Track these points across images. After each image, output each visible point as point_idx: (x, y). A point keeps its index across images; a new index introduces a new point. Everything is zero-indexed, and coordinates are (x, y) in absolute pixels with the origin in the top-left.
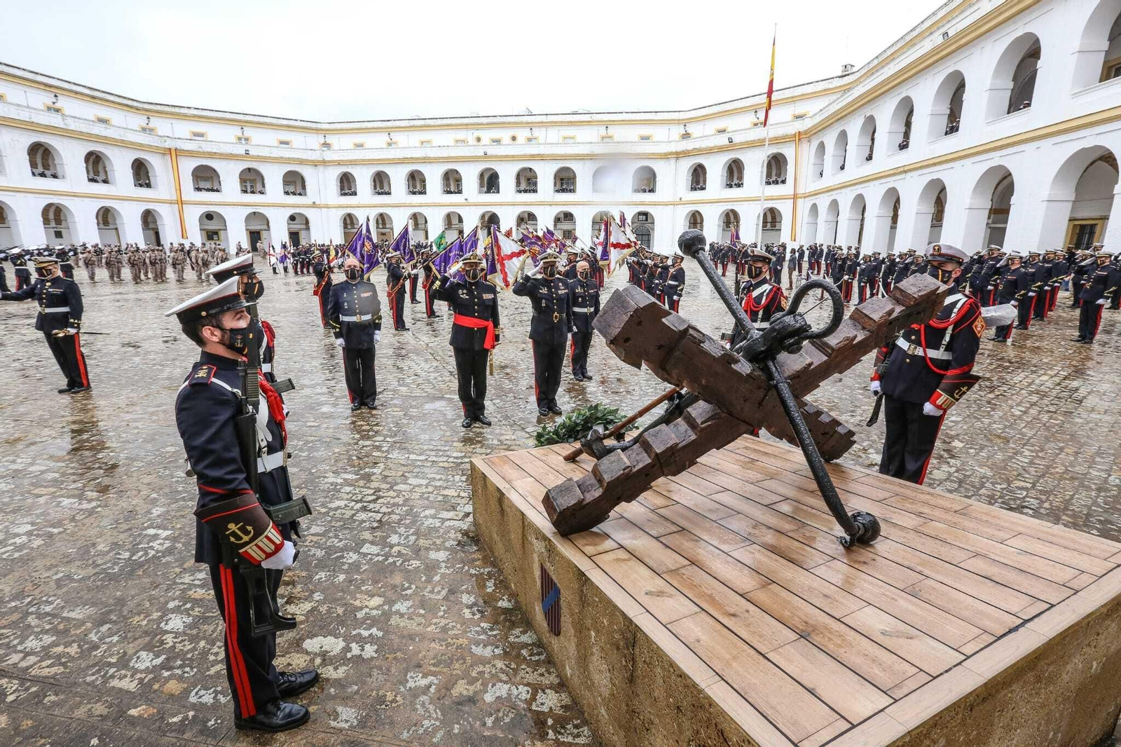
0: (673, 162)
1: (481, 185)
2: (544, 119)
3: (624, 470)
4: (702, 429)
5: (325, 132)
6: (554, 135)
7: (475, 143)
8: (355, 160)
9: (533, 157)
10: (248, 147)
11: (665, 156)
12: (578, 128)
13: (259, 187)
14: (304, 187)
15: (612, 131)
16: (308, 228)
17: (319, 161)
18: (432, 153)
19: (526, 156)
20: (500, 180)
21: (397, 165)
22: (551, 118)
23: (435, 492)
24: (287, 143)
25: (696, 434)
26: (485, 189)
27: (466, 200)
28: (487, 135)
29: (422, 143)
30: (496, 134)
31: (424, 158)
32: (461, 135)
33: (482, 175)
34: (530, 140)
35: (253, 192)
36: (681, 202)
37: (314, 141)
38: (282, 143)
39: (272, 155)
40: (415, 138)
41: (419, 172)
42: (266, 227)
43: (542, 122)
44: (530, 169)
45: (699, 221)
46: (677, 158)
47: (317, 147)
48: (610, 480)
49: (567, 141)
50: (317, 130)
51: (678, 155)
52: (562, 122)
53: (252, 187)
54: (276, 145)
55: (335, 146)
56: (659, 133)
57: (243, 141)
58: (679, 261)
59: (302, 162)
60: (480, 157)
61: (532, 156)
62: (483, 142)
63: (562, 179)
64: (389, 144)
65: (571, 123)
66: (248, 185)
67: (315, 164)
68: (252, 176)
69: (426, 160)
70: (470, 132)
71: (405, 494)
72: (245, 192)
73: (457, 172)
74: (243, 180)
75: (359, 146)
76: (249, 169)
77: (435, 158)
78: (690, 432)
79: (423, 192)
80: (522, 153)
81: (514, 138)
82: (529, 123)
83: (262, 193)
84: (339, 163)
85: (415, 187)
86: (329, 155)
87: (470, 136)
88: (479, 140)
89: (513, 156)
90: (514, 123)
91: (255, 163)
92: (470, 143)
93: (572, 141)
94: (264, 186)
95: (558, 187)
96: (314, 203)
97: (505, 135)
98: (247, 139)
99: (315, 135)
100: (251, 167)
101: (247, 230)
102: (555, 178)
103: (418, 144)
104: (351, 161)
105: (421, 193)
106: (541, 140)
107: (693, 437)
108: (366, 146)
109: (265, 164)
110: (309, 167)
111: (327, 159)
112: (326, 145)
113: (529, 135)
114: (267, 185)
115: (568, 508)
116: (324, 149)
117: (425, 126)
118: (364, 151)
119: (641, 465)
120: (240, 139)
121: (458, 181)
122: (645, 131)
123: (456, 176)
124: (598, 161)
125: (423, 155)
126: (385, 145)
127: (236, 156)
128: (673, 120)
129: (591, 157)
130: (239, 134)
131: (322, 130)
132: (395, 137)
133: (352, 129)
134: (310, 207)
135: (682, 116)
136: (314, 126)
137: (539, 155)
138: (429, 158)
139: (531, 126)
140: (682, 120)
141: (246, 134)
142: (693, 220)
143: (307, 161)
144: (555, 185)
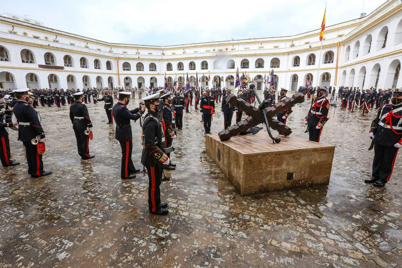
0: (286, 56)
2: (238, 42)
5: (163, 49)
6: (241, 47)
7: (213, 51)
8: (172, 59)
10: (139, 56)
11: (284, 54)
12: (251, 44)
13: (142, 69)
14: (156, 68)
15: (263, 45)
16: (156, 82)
17: (161, 59)
18: (198, 55)
21: (186, 60)
22: (240, 41)
24: (151, 54)
27: (209, 71)
28: (217, 49)
29: (195, 52)
30: (220, 48)
31: (195, 57)
32: (208, 49)
34: (232, 49)
35: (140, 70)
36: (289, 71)
37: (160, 53)
38: (149, 54)
39: (146, 58)
40: (192, 50)
41: (193, 62)
42: (143, 82)
43: (237, 43)
44: (233, 60)
45: (296, 78)
46: (288, 54)
47: (160, 55)
51: (289, 53)
52: (244, 43)
53: (140, 68)
55: (166, 54)
56: (281, 45)
57: (138, 54)
59: (155, 60)
60: (214, 56)
61: (233, 55)
62: (216, 51)
63: (244, 63)
64: (184, 53)
65: (248, 43)
66: (139, 68)
67: (159, 60)
68: (140, 65)
69: (196, 58)
72: (138, 70)
73: (206, 62)
74: (137, 67)
75: (174, 54)
76: (139, 63)
77: (199, 57)
79: (194, 69)
80: (230, 54)
81: (227, 49)
82: (232, 44)
83: (143, 70)
84: (167, 60)
85: (192, 67)
86: (164, 57)
87: (211, 49)
90: (227, 44)
91: (141, 61)
92: (211, 51)
93: (247, 49)
94: (143, 68)
95: (242, 66)
96: (159, 73)
97: (224, 48)
98: (139, 53)
99: (160, 51)
101: (138, 83)
102: (241, 63)
103: (193, 53)
104: (171, 59)
105: (193, 69)
106: (237, 50)
108: (176, 54)
109: (144, 61)
110: (157, 62)
111: (163, 59)
112: (163, 54)
114: (144, 68)
117: (196, 46)
118: (175, 56)
120: (137, 53)
121: (207, 65)
122: (276, 44)
123: (206, 63)
124: (257, 56)
125: (195, 56)
126: (182, 53)
127: (136, 59)
128: (288, 40)
129: (255, 55)
130: (137, 51)
131: (162, 49)
132: (186, 50)
133: (172, 48)
134: (157, 75)
135: (291, 38)
136: (159, 48)
137: (236, 55)
138: (197, 57)
139: (233, 45)
140: (291, 39)
141: (139, 52)
142: (294, 78)
143: (157, 59)
144: (241, 66)
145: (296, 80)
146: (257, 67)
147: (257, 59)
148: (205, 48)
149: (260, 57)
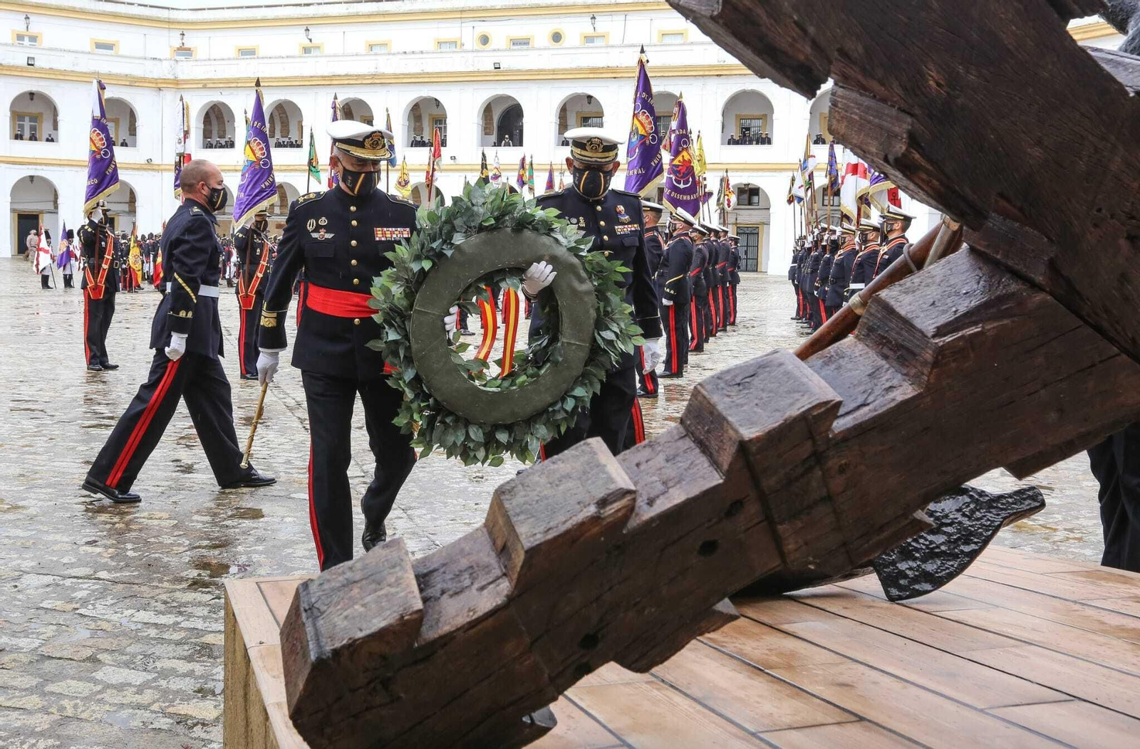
1: (486, 130)
3: (603, 503)
4: (940, 351)
5: (183, 27)
6: (641, 28)
7: (478, 46)
8: (237, 80)
9: (595, 73)
10: (32, 53)
13: (46, 129)
14: (133, 131)
16: (133, 211)
17: (165, 81)
18: (389, 66)
19: (579, 70)
20: (525, 120)
21: (316, 90)
23: (155, 707)
24: (109, 47)
25: (914, 380)
26: (493, 138)
27: (453, 158)
28: (501, 32)
29: (371, 47)
30: (518, 28)
31: (373, 76)
32: (450, 31)
33: (488, 110)
34: (589, 39)
35: (33, 138)
37: (162, 43)
38: (99, 46)
39: (77, 69)
40: (358, 37)
41: (361, 104)
42: (50, 206)
43: (617, 4)
44: (590, 97)
47: (166, 53)
48: (540, 538)
49: (667, 40)
50: (169, 22)
52: (658, 3)
53: (33, 128)
54: (88, 49)
55: (201, 53)
57: (26, 42)
59: (134, 82)
60: (486, 73)
61: (594, 70)
62: (493, 44)
64: (307, 50)
66: (27, 124)
67: (158, 85)
68: (33, 108)
69: (377, 80)
70: (467, 27)
71: (65, 702)
72: (18, 137)
73: (437, 103)
74: (17, 115)
75: (248, 53)
76: (32, 94)
77: (396, 76)
78: (891, 375)
80: (574, 65)
81: (557, 37)
82: (588, 6)
83: (50, 140)
84: (205, 85)
86: (187, 70)
87: (468, 33)
88: (485, 40)
89: (554, 72)
90: (561, 6)
91: (43, 83)
92: (468, 46)
93: (675, 40)
94: (56, 127)
96: (149, 161)
97: (539, 30)
98: (33, 39)
99: (165, 32)
100: (34, 89)
101: (13, 210)
103: (362, 49)
104: (228, 81)
106: (615, 39)
107: (905, 391)
108: (260, 53)
109: (62, 84)
110: (147, 92)
111: (181, 77)
112: (184, 51)
113: (589, 30)
114: (61, 125)
115: (353, 647)
116: (178, 58)
117: (378, 14)
118: (256, 61)
119: (677, 496)
120: (20, 37)
121: (440, 121)
123: (435, 112)
125: (372, 71)
126: (297, 51)
127: (10, 68)
129: (718, 72)
130: (21, 28)
131: (179, 23)
132: (318, 35)
133: (235, 21)
134: (139, 168)
136: (164, 14)
137: (608, 69)
138: (383, 75)
139: (593, 12)
141: (34, 29)
143: (143, 80)
146: (732, 142)
148: (434, 25)
149: (750, 85)
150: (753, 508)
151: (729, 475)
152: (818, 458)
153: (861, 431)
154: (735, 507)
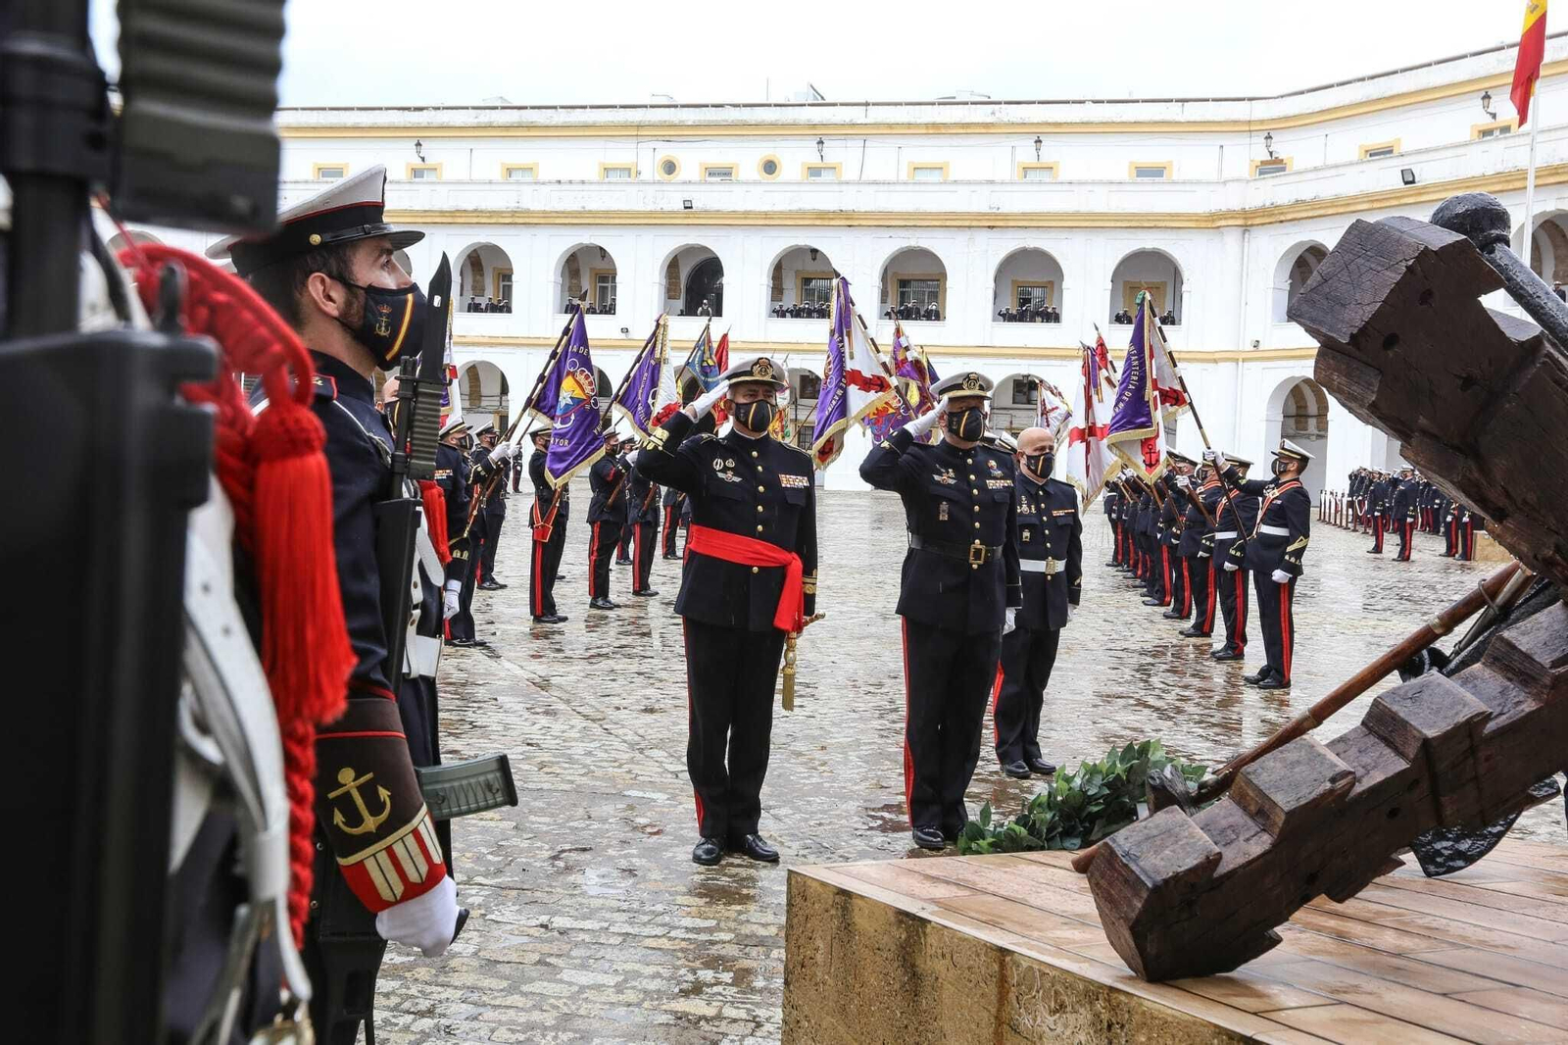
0: (1232, 239)
1: (671, 292)
2: (857, 115)
3: (1333, 780)
6: (885, 159)
7: (660, 175)
9: (824, 219)
11: (1212, 222)
12: (956, 141)
15: (1052, 150)
18: (535, 200)
19: (802, 214)
20: (726, 280)
22: (877, 115)
26: (680, 304)
27: (625, 331)
28: (692, 158)
29: (510, 171)
30: (718, 153)
31: (514, 213)
32: (621, 153)
33: (673, 266)
34: (815, 171)
36: (1257, 352)
40: (491, 158)
41: (496, 251)
43: (853, 125)
44: (814, 251)
45: (1313, 409)
46: (1246, 228)
48: (1294, 805)
49: (921, 176)
51: (1248, 221)
52: (909, 125)
56: (1190, 159)
58: (1293, 466)
60: (672, 214)
61: (822, 215)
62: (682, 174)
63: (904, 283)
64: (417, 173)
65: (936, 129)
69: (520, 219)
70: (646, 148)
73: (603, 253)
77: (545, 214)
78: (1515, 693)
79: (502, 306)
80: (794, 207)
81: (770, 167)
82: (814, 126)
85: (479, 290)
87: (647, 158)
88: (670, 167)
89: (766, 215)
90: (774, 125)
92: (646, 176)
93: (935, 177)
95: (892, 304)
97: (746, 157)
102: (884, 279)
103: (497, 174)
105: (494, 308)
106: (850, 173)
107: (1529, 706)
113: (814, 159)
115: (1175, 878)
117: (519, 127)
119: (1377, 777)
121: (606, 278)
122: (1151, 151)
123: (600, 265)
124: (1010, 234)
125: (513, 205)
126: (403, 173)
128: (1235, 122)
129: (993, 223)
132: (435, 152)
133: (314, 128)
135: (1260, 111)
137: (841, 214)
138: (528, 212)
139: (820, 135)
140: (1262, 122)
142: (1293, 410)
144: (883, 300)
145: (1312, 422)
146: (1008, 317)
147: (1002, 255)
148: (600, 143)
149: (1032, 241)
150: (1425, 785)
151: (1413, 761)
152: (1472, 750)
153: (1502, 732)
154: (1416, 783)
